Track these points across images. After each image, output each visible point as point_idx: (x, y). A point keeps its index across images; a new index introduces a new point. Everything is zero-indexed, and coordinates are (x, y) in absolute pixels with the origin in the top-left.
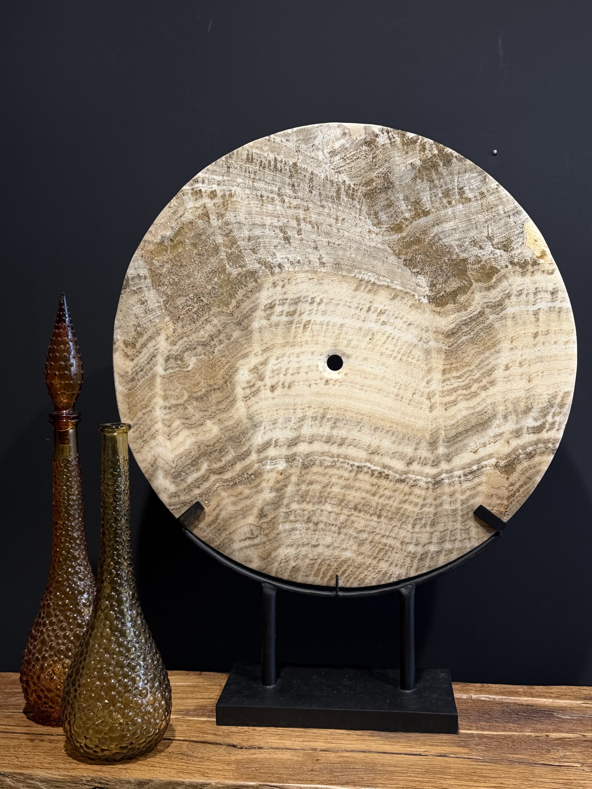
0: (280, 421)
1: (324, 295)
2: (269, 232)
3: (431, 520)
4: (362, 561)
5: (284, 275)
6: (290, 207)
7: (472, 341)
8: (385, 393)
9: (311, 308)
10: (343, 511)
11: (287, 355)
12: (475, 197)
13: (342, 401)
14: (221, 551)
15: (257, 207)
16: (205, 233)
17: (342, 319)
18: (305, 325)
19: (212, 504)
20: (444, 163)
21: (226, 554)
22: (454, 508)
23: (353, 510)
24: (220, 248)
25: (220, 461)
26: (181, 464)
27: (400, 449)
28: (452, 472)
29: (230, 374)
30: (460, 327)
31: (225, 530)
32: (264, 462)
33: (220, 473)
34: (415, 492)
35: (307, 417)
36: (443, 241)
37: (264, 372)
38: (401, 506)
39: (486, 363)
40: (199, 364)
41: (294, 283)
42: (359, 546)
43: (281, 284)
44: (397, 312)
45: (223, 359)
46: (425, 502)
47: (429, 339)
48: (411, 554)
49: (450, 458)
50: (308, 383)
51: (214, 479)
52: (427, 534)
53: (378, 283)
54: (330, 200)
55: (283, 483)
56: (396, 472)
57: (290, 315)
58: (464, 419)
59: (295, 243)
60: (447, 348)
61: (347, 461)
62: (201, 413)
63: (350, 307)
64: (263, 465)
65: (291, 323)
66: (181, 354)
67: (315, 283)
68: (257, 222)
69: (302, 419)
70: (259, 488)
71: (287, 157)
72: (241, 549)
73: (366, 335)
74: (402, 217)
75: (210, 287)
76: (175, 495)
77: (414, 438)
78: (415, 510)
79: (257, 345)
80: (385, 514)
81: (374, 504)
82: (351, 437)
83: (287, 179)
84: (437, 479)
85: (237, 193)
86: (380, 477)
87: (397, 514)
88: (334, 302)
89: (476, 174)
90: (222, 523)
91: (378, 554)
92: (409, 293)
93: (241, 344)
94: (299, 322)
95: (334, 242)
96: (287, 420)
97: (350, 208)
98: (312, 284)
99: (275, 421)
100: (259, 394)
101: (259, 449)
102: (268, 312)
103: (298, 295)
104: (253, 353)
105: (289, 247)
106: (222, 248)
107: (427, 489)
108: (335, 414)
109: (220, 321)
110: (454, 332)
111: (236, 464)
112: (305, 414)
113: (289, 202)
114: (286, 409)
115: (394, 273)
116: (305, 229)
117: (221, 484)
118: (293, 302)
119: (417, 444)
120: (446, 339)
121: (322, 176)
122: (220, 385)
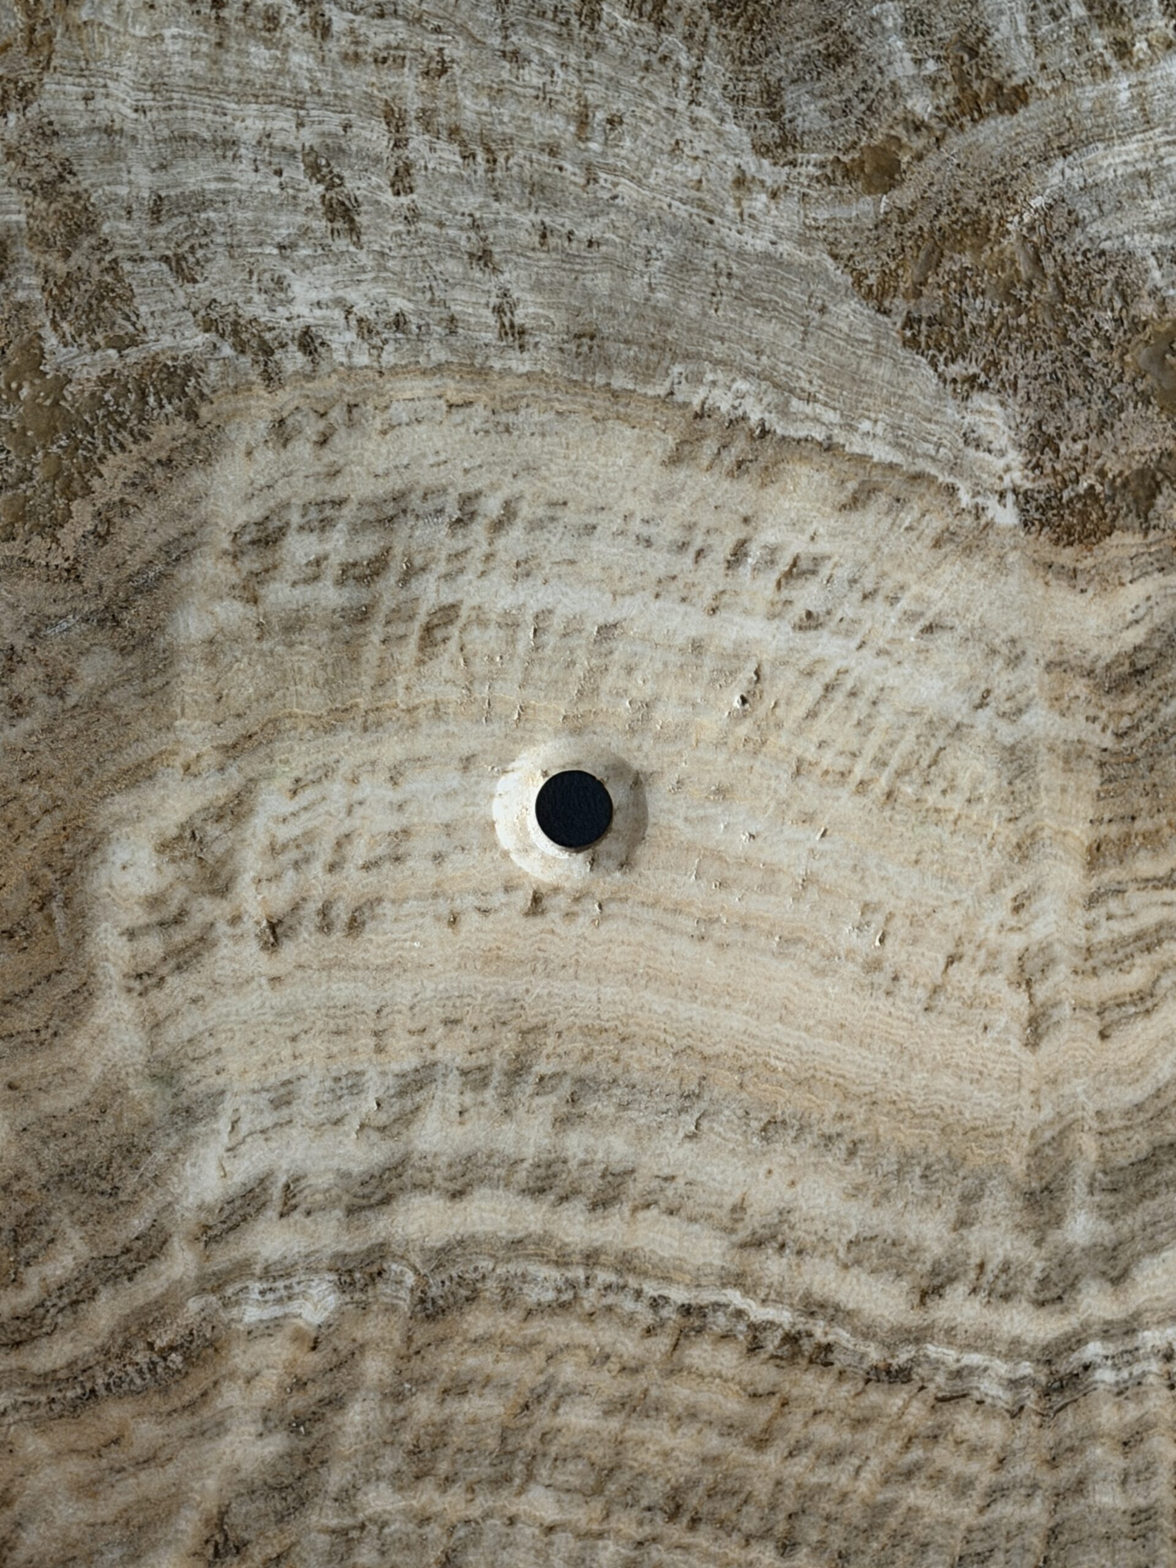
0: (310, 1090)
1: (520, 485)
2: (253, 177)
3: (1031, 1559)
5: (326, 385)
6: (357, 57)
8: (814, 958)
9: (460, 545)
10: (613, 1523)
11: (344, 769)
13: (608, 992)
15: (195, 54)
17: (607, 599)
18: (428, 629)
22: (1142, 1502)
23: (660, 1518)
24: (12, 252)
25: (17, 1282)
27: (886, 1222)
28: (1130, 1332)
29: (62, 862)
32: (229, 1291)
33: (18, 1344)
34: (958, 1429)
35: (439, 1070)
36: (1091, 230)
37: (230, 852)
38: (888, 1495)
41: (378, 424)
43: (312, 428)
44: (873, 570)
45: (31, 789)
46: (1004, 1477)
47: (1022, 699)
49: (1121, 1264)
50: (443, 907)
53: (780, 427)
54: (549, 26)
55: (325, 1391)
57: (359, 579)
59: (382, 231)
60: (1108, 741)
61: (633, 1282)
63: (648, 543)
64: (227, 1304)
65: (362, 615)
67: (476, 423)
68: (193, 128)
69: (416, 1082)
70: (206, 1413)
73: (725, 674)
74: (898, 113)
77: (954, 1171)
78: (955, 1513)
79: (197, 724)
80: (814, 1536)
81: (762, 1489)
82: (650, 1165)
84: (1064, 1367)
86: (793, 1358)
87: (868, 1532)
88: (570, 516)
92: (932, 479)
93: (117, 718)
94: (402, 614)
95: (569, 226)
96: (343, 1083)
97: (647, 67)
98: (462, 429)
99: (282, 1091)
100: (207, 959)
101: (207, 1228)
102: (250, 563)
103: (396, 483)
104: (178, 762)
105: (352, 249)
106: (25, 252)
107: (1017, 1412)
108: (576, 1056)
109: (14, 607)
110: (1141, 664)
111: (92, 1299)
112: (431, 1056)
113: (352, 31)
114: (338, 1033)
115: (858, 379)
116: (430, 166)
117: (18, 1394)
118: (370, 514)
119: (968, 1198)
120: (1105, 701)
122: (14, 917)
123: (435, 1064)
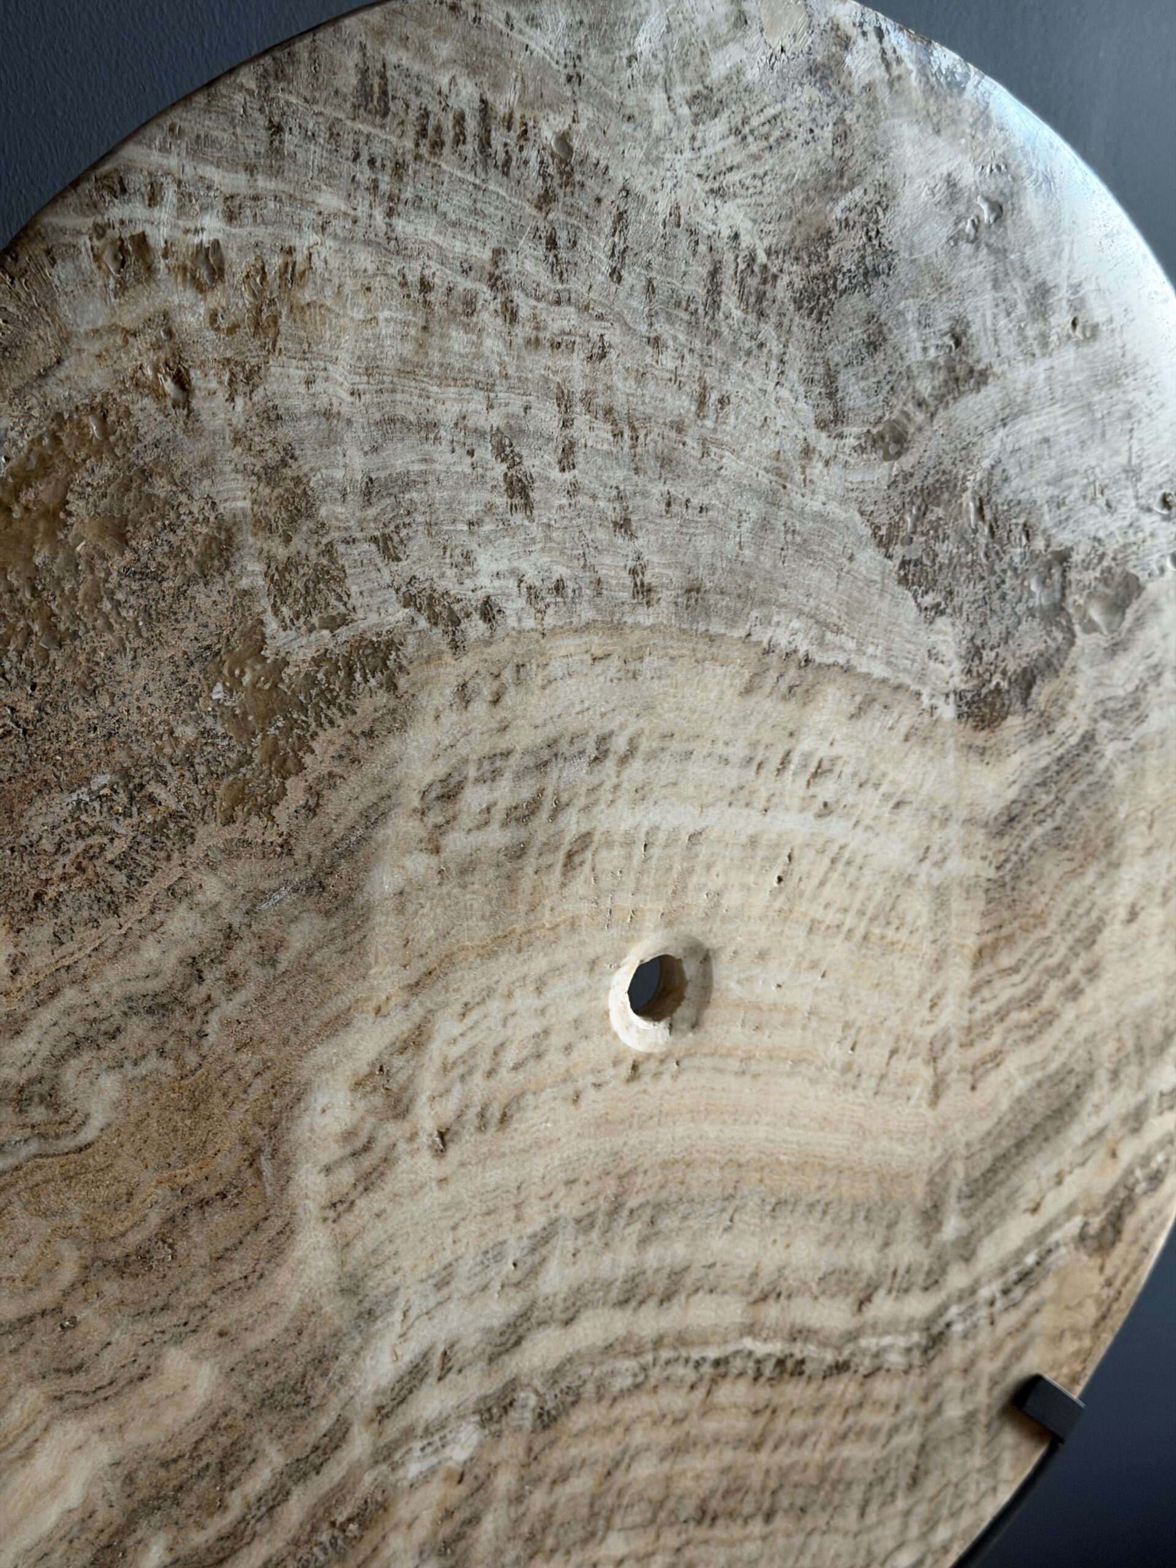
0: (465, 1267)
1: (642, 723)
2: (454, 458)
3: (909, 1470)
5: (502, 649)
6: (537, 342)
7: (1057, 838)
9: (596, 781)
11: (502, 988)
13: (680, 1130)
15: (404, 337)
17: (696, 812)
18: (570, 855)
22: (971, 1407)
23: (691, 1525)
25: (223, 1507)
27: (839, 1257)
28: (973, 1293)
29: (269, 1118)
30: (1031, 795)
32: (397, 1457)
34: (875, 1394)
35: (562, 1222)
37: (411, 1079)
38: (829, 1457)
39: (1086, 904)
40: (135, 1102)
41: (539, 681)
43: (487, 690)
45: (244, 1056)
46: (897, 1419)
47: (947, 850)
49: (972, 1247)
50: (569, 1090)
52: (897, 1521)
53: (819, 657)
54: (683, 315)
55: (466, 1513)
56: (824, 1344)
57: (519, 820)
58: (1018, 1107)
59: (549, 506)
60: (992, 873)
61: (684, 1353)
62: (143, 1329)
63: (727, 761)
64: (394, 1467)
65: (519, 852)
66: (48, 1071)
67: (612, 672)
68: (400, 411)
69: (543, 1239)
71: (532, 105)
73: (768, 863)
74: (910, 392)
75: (187, 732)
77: (884, 1208)
78: (869, 1454)
79: (389, 969)
80: (786, 1502)
81: (755, 1479)
82: (703, 1258)
83: (529, 210)
84: (936, 1330)
85: (317, 262)
86: (779, 1376)
87: (818, 1487)
88: (675, 745)
92: (906, 689)
93: (321, 976)
94: (550, 846)
95: (687, 496)
96: (490, 1256)
97: (749, 353)
98: (601, 679)
99: (444, 1273)
100: (390, 1176)
101: (380, 1408)
102: (435, 817)
103: (550, 731)
104: (371, 1006)
105: (526, 522)
106: (249, 540)
107: (908, 1370)
108: (655, 1188)
109: (233, 887)
110: (1015, 812)
111: (286, 1500)
112: (553, 1214)
113: (535, 317)
114: (488, 1213)
115: (869, 613)
116: (589, 444)
118: (530, 761)
119: (890, 1226)
120: (992, 844)
121: (660, 208)
122: (227, 1178)
123: (557, 1220)
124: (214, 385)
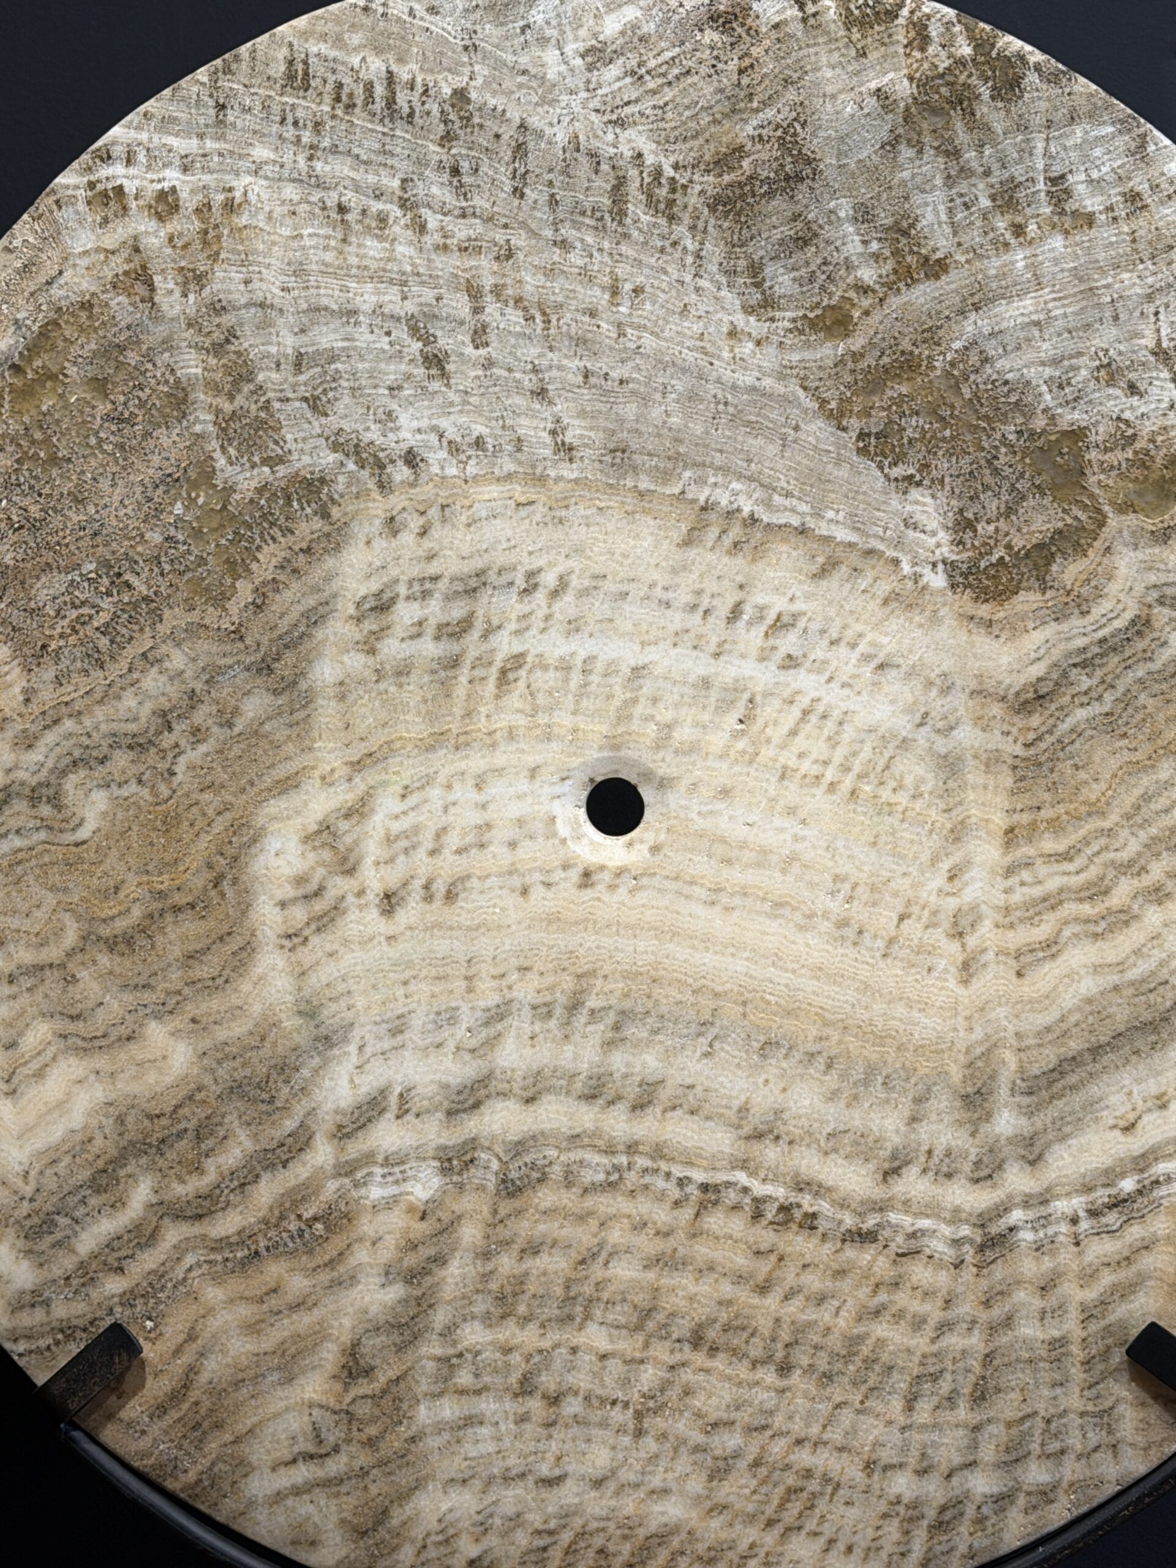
0: (417, 1021)
1: (572, 563)
2: (372, 338)
3: (972, 1378)
4: (723, 1535)
5: (425, 491)
6: (445, 247)
7: (1110, 724)
9: (527, 609)
10: (651, 1352)
11: (441, 779)
12: (1110, 209)
13: (642, 945)
14: (203, 1508)
15: (326, 248)
16: (138, 342)
17: (637, 648)
18: (504, 672)
19: (168, 1331)
20: (994, 88)
21: (220, 1518)
22: (1056, 1334)
23: (687, 1347)
24: (192, 397)
25: (199, 1170)
26: (54, 1187)
27: (856, 1119)
28: (1045, 1202)
29: (230, 851)
30: (1065, 675)
31: (218, 1426)
32: (359, 1175)
33: (200, 1217)
34: (914, 1278)
35: (515, 1006)
36: (998, 365)
37: (356, 841)
38: (861, 1329)
40: (119, 816)
41: (464, 519)
42: (711, 1478)
43: (415, 523)
44: (838, 622)
45: (207, 796)
46: (950, 1315)
47: (952, 719)
48: (901, 1509)
49: (1037, 1150)
50: (516, 882)
51: (174, 1241)
52: (961, 1432)
53: (765, 517)
54: (588, 221)
55: (432, 1251)
56: (843, 1205)
57: (451, 635)
58: (1088, 1008)
59: (465, 376)
60: (1019, 750)
61: (664, 1166)
62: (129, 998)
63: (668, 605)
64: (356, 1185)
65: (454, 663)
66: (53, 780)
67: (538, 517)
68: (325, 301)
69: (499, 1014)
70: (341, 1269)
71: (432, 71)
72: (279, 1497)
73: (725, 705)
74: (850, 280)
75: (155, 537)
76: (35, 1299)
77: (907, 1079)
78: (913, 1343)
79: (330, 745)
80: (805, 1361)
81: (764, 1325)
82: (676, 1077)
83: (433, 147)
84: (994, 1229)
85: (252, 198)
86: (785, 1223)
87: (847, 1358)
88: (609, 586)
89: (1110, 129)
90: (207, 1404)
91: (781, 1507)
92: (879, 554)
93: (271, 742)
94: (483, 661)
95: (604, 371)
96: (444, 1016)
97: (662, 250)
98: (527, 521)
99: (397, 1022)
100: (340, 922)
101: (340, 1127)
102: (370, 625)
103: (478, 563)
104: (317, 774)
105: (443, 389)
106: (200, 396)
107: (958, 1265)
108: (618, 993)
109: (194, 660)
110: (1043, 691)
111: (256, 1182)
112: (508, 996)
113: (442, 228)
114: (438, 978)
115: (823, 480)
116: (502, 326)
117: (201, 1255)
118: (458, 586)
119: (918, 1101)
120: (1016, 719)
121: (559, 138)
122: (196, 893)
123: (512, 1001)
124: (171, 285)
